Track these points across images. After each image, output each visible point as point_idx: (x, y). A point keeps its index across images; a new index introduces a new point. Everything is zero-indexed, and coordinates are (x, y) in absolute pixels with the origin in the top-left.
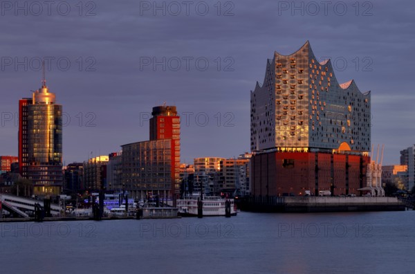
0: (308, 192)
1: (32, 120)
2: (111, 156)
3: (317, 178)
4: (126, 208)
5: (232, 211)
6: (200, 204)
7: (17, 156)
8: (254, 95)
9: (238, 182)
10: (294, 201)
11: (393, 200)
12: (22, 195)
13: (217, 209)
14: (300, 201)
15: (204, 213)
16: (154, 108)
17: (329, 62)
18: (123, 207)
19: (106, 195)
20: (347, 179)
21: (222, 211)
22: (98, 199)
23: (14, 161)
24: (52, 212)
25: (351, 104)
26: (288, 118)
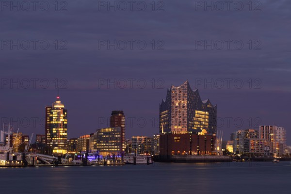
0: (187, 153)
1: (52, 117)
2: (91, 135)
3: (191, 146)
4: (99, 160)
5: (150, 161)
6: (135, 159)
7: (44, 134)
8: (161, 106)
9: (153, 148)
10: (180, 158)
11: (227, 157)
12: (47, 154)
13: (142, 161)
14: (183, 158)
15: (137, 162)
16: (113, 112)
17: (197, 90)
18: (96, 160)
19: (89, 154)
20: (205, 147)
21: (145, 162)
22: (85, 155)
23: (43, 137)
24: (62, 162)
25: (208, 111)
26: (177, 117)
